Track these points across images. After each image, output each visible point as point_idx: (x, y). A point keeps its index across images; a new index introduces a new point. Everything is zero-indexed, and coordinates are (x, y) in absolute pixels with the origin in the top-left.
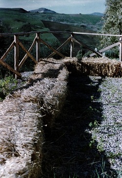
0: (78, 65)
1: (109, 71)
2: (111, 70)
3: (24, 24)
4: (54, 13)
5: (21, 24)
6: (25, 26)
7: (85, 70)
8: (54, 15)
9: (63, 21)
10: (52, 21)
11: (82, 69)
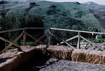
0: (44, 51)
1: (63, 56)
2: (64, 56)
3: (78, 11)
4: (97, 4)
5: (77, 11)
6: (79, 12)
7: (48, 54)
8: (96, 6)
9: (101, 9)
10: (95, 9)
11: (46, 53)
